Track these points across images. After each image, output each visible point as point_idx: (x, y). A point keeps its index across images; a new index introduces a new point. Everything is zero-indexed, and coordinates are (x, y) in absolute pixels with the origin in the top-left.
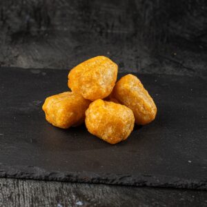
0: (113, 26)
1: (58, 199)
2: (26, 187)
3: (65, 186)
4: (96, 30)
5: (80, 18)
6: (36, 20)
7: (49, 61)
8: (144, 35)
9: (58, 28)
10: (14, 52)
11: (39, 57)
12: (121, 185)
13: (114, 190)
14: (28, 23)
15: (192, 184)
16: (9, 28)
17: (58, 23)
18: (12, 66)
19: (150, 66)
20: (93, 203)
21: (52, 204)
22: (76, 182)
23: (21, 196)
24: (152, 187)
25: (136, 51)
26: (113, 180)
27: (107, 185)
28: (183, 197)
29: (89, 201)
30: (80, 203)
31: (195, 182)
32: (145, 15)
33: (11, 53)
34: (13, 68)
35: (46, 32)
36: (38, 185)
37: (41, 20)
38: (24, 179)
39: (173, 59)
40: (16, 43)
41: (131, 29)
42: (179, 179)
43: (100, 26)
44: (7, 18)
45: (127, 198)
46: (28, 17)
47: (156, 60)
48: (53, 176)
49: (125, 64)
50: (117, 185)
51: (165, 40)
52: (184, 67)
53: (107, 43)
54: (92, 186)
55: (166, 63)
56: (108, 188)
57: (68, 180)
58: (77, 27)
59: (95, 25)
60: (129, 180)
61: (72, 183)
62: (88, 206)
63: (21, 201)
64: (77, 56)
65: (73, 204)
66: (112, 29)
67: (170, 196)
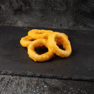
0: (57, 7)
1: (37, 85)
2: (24, 79)
3: (40, 79)
4: (50, 8)
5: (43, 3)
6: (24, 4)
7: (31, 23)
8: (70, 11)
9: (34, 7)
10: (16, 19)
11: (26, 21)
12: (62, 79)
13: (59, 81)
14: (21, 5)
15: (90, 79)
16: (13, 7)
17: (34, 5)
18: (15, 25)
19: (73, 25)
20: (51, 86)
21: (35, 87)
22: (44, 78)
23: (23, 83)
24: (74, 80)
25: (67, 18)
26: (59, 77)
27: (56, 79)
28: (87, 84)
29: (49, 86)
30: (46, 86)
31: (92, 78)
32: (71, 1)
33: (14, 19)
35: (29, 9)
36: (29, 78)
37: (26, 4)
38: (23, 76)
39: (83, 22)
40: (16, 15)
41: (65, 8)
42: (85, 77)
43: (52, 6)
44: (12, 3)
45: (64, 84)
46: (21, 2)
47: (76, 23)
48: (35, 75)
49: (62, 25)
50: (60, 79)
51: (79, 13)
52: (88, 26)
53: (55, 15)
54: (50, 79)
55: (80, 24)
56: (57, 80)
57: (41, 77)
58: (42, 7)
59: (49, 6)
60: (65, 77)
61: (42, 78)
62: (49, 88)
63: (23, 85)
64: (42, 20)
65: (43, 87)
66: (57, 8)
67: (81, 84)
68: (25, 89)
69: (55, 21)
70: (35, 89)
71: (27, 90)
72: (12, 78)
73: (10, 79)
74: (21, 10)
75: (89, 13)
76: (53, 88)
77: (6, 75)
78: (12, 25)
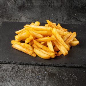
1: (39, 71)
2: (29, 67)
3: (41, 67)
4: (48, 4)
6: (27, 1)
7: (32, 18)
8: (65, 6)
9: (35, 4)
10: (20, 15)
11: (29, 17)
12: (58, 66)
13: (56, 68)
14: (24, 2)
16: (17, 4)
17: (34, 2)
18: (20, 21)
19: (67, 20)
20: (50, 73)
21: (38, 73)
22: (44, 66)
24: (67, 67)
25: (62, 13)
27: (54, 66)
28: (77, 70)
30: (46, 73)
31: (80, 65)
35: (30, 6)
36: (33, 67)
38: (29, 65)
39: (74, 17)
40: (20, 11)
41: (60, 4)
42: (75, 64)
45: (60, 71)
47: (69, 17)
48: (37, 64)
49: (58, 19)
50: (56, 66)
51: (72, 8)
52: (79, 20)
53: (52, 10)
54: (49, 67)
56: (54, 68)
57: (42, 65)
58: (41, 3)
59: (47, 2)
60: (60, 65)
61: (43, 66)
62: (48, 74)
63: (29, 72)
64: (42, 16)
65: (44, 73)
66: (53, 4)
67: (73, 70)
68: (31, 75)
69: (52, 17)
70: (38, 75)
71: (32, 76)
72: (20, 67)
73: (19, 68)
74: (24, 6)
75: (80, 7)
76: (51, 74)
77: (16, 64)
78: (17, 21)
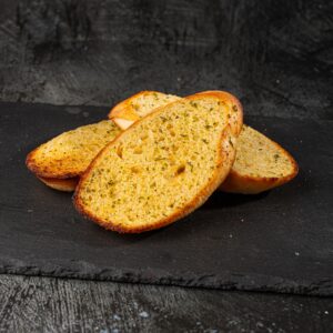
0: (185, 34)
1: (114, 308)
2: (68, 290)
3: (123, 288)
5: (135, 21)
6: (70, 24)
7: (92, 92)
8: (231, 50)
9: (103, 38)
10: (39, 77)
11: (77, 86)
12: (202, 288)
13: (192, 294)
14: (58, 30)
15: (300, 287)
16: (30, 37)
17: (102, 30)
18: (37, 100)
20: (162, 314)
21: (106, 314)
22: (138, 283)
23: (63, 304)
24: (244, 291)
25: (220, 76)
26: (190, 281)
27: (181, 287)
28: (288, 306)
29: (157, 311)
30: (145, 314)
31: (305, 285)
32: (233, 16)
33: (35, 79)
34: (39, 103)
35: (85, 43)
36: (85, 287)
37: (77, 24)
38: (65, 278)
39: (274, 90)
40: (40, 63)
41: (213, 40)
42: (282, 280)
43: (166, 34)
44: (26, 21)
45: (209, 307)
46: (57, 19)
47: (250, 92)
48: (106, 274)
50: (195, 288)
51: (263, 58)
52: (292, 104)
53: (177, 63)
54: (161, 289)
55: (264, 95)
56: (182, 292)
57: (126, 280)
58: (131, 36)
59: (158, 33)
60: (213, 281)
61: (133, 283)
62: (156, 319)
63: (64, 310)
64: (132, 83)
65: (135, 316)
66: (184, 40)
67: (269, 304)
68: (73, 323)
69: (178, 86)
70: (108, 324)
71: (78, 327)
72: (25, 285)
73: (17, 289)
74: (58, 45)
75: (298, 56)
76: (170, 319)
77: (6, 273)
78: (26, 100)
